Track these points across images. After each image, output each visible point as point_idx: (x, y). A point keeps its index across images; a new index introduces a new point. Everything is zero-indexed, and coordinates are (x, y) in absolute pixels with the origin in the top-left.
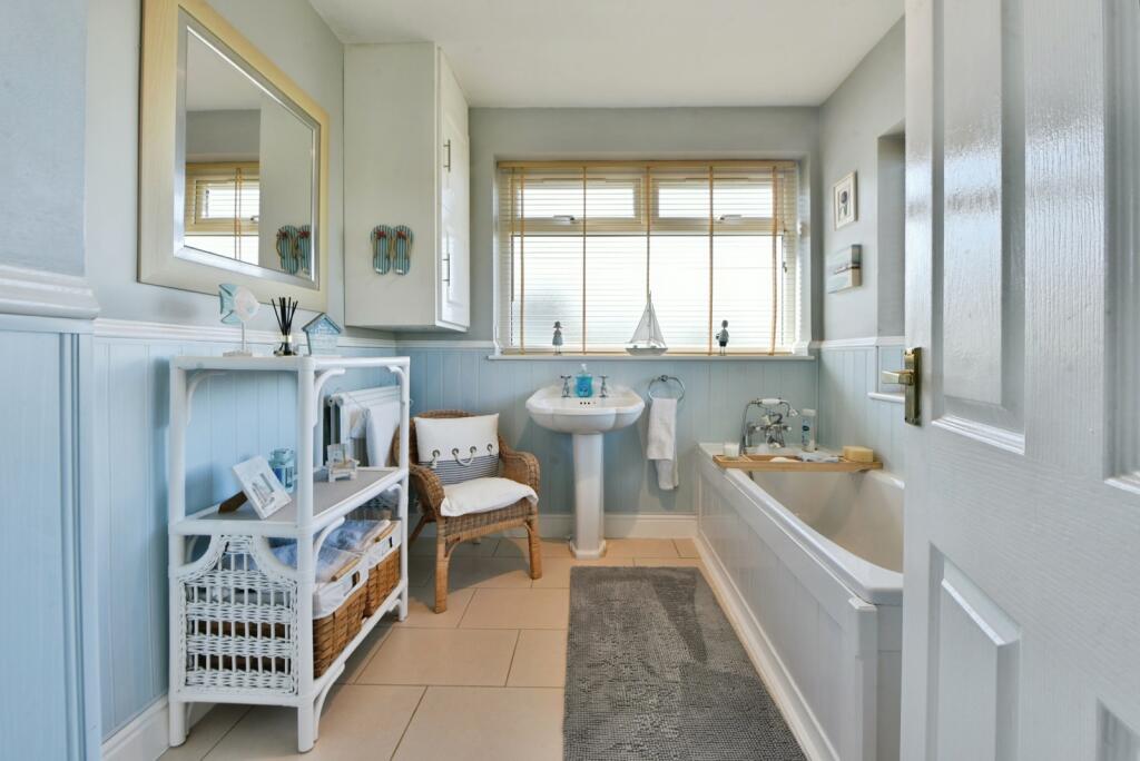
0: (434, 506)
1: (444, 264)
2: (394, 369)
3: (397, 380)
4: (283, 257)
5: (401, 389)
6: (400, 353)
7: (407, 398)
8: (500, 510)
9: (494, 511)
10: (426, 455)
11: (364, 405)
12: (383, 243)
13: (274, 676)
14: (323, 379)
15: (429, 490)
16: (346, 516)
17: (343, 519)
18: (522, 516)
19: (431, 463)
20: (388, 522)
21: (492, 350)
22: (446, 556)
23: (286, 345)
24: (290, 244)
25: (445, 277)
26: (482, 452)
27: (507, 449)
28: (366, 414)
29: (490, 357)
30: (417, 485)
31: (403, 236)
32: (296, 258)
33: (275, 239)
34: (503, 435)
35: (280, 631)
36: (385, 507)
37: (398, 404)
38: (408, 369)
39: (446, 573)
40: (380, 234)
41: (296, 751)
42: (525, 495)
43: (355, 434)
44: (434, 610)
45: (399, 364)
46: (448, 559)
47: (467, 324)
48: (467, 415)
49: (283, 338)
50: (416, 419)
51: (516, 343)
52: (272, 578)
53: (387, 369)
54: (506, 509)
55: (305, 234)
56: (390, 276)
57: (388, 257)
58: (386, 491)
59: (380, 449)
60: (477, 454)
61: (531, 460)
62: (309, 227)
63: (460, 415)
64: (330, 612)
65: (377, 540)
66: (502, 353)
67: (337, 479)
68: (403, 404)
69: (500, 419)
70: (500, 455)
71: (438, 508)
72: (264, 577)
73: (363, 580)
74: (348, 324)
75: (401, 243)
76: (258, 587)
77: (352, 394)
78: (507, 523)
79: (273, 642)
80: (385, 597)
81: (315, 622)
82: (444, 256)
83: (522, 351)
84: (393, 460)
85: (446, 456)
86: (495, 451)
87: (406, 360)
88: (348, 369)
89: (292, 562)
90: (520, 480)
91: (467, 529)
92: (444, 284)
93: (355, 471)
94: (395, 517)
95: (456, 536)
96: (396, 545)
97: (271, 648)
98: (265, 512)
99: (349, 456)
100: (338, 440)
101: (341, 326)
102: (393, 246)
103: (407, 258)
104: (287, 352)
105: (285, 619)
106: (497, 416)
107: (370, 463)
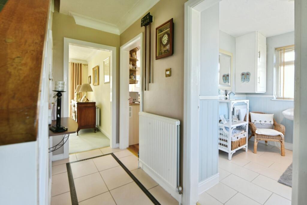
0: (254, 131)
1: (258, 79)
2: (245, 102)
3: (246, 104)
4: (223, 80)
5: (247, 106)
6: (247, 99)
7: (248, 108)
8: (272, 136)
9: (270, 136)
10: (253, 121)
11: (239, 109)
12: (244, 76)
13: (225, 147)
14: (233, 104)
15: (253, 127)
16: (237, 127)
17: (236, 127)
18: (279, 139)
19: (254, 123)
20: (244, 131)
21: (273, 98)
22: (257, 142)
23: (226, 98)
24: (225, 77)
25: (258, 81)
26: (268, 122)
27: (276, 123)
28: (239, 110)
29: (272, 100)
30: (250, 126)
31: (248, 74)
32: (226, 80)
33: (222, 77)
34: (275, 120)
35: (226, 141)
36: (243, 129)
37: (246, 109)
38: (249, 102)
39: (257, 146)
40: (243, 74)
41: (228, 159)
42: (280, 134)
43: (237, 114)
44: (253, 153)
45: (247, 101)
46: (257, 143)
47: (266, 91)
48: (264, 113)
49: (226, 97)
50: (251, 113)
51: (282, 96)
52: (225, 132)
53: (244, 102)
54: (274, 136)
55: (228, 76)
56: (245, 82)
57: (245, 79)
58: (243, 125)
59: (242, 118)
60: (266, 123)
61: (283, 127)
62: (229, 74)
63: (262, 113)
64: (234, 141)
65: (242, 133)
66: (277, 98)
67: (234, 122)
68: (247, 109)
69: (274, 116)
70: (274, 124)
71: (255, 131)
72: (224, 132)
73: (239, 139)
74: (236, 92)
75: (248, 76)
76: (223, 134)
77: (237, 106)
78: (274, 140)
79: (225, 142)
80: (243, 145)
81: (232, 141)
82: (258, 77)
83: (284, 98)
84: (245, 120)
85: (258, 122)
86: (272, 123)
87: (248, 101)
88: (237, 102)
89: (228, 131)
90: (279, 131)
91: (262, 138)
92: (258, 84)
93: (237, 121)
94: (245, 131)
95: (259, 139)
96: (245, 136)
97: (225, 143)
98: (224, 123)
99: (236, 118)
100: (234, 115)
101: (234, 93)
102: (246, 76)
103: (249, 78)
104: (226, 99)
105: (227, 139)
106: (273, 114)
107: (240, 119)
